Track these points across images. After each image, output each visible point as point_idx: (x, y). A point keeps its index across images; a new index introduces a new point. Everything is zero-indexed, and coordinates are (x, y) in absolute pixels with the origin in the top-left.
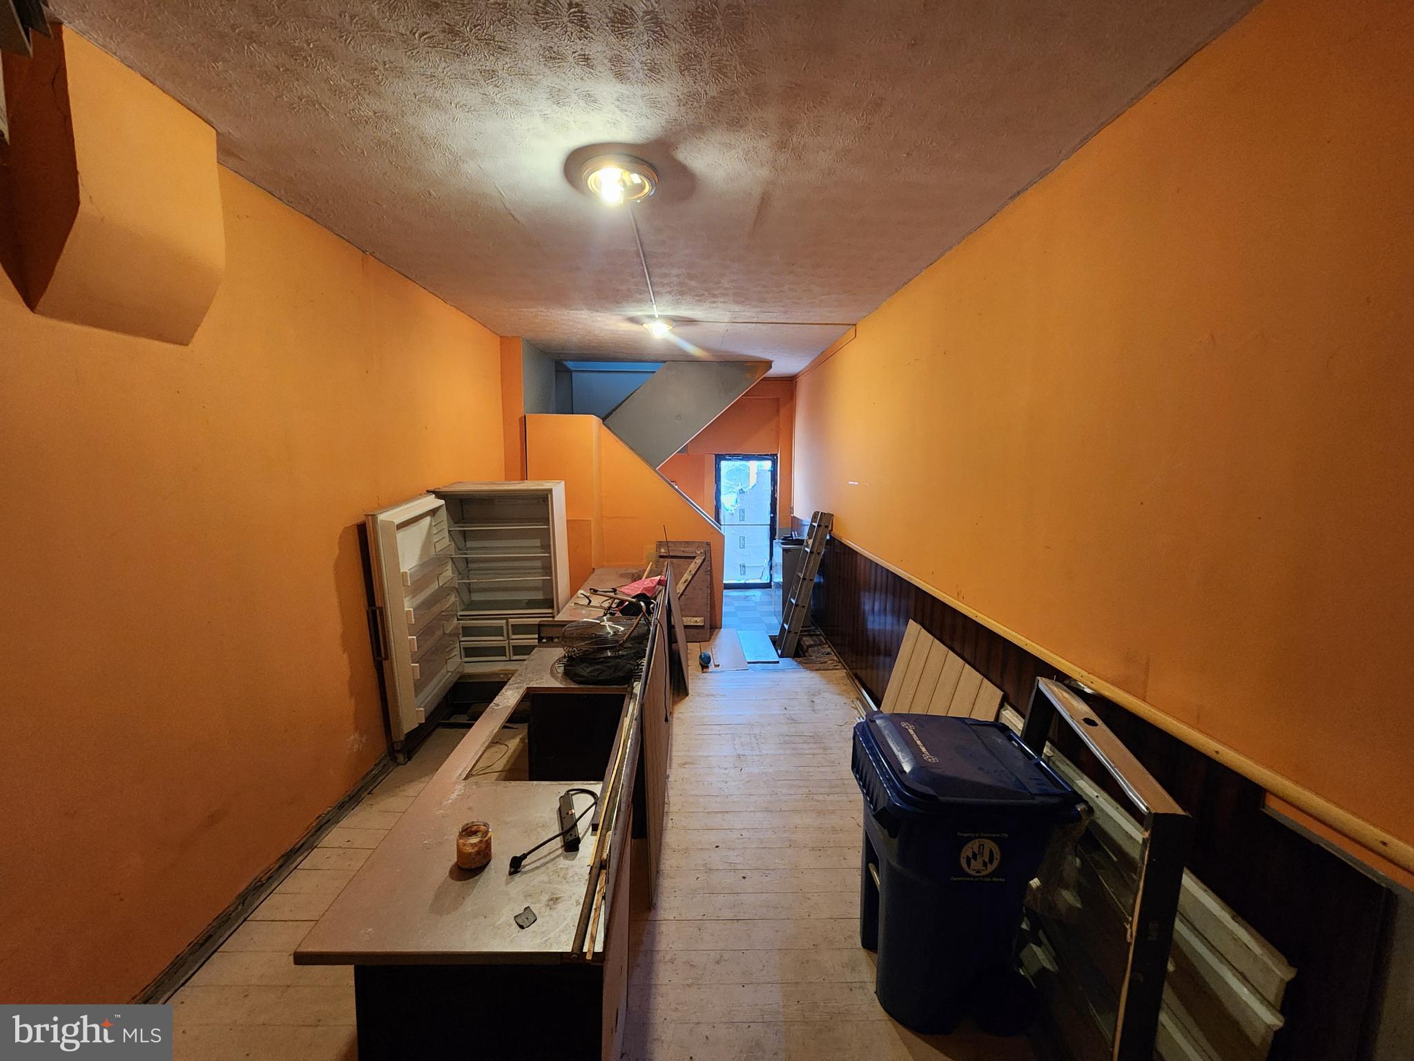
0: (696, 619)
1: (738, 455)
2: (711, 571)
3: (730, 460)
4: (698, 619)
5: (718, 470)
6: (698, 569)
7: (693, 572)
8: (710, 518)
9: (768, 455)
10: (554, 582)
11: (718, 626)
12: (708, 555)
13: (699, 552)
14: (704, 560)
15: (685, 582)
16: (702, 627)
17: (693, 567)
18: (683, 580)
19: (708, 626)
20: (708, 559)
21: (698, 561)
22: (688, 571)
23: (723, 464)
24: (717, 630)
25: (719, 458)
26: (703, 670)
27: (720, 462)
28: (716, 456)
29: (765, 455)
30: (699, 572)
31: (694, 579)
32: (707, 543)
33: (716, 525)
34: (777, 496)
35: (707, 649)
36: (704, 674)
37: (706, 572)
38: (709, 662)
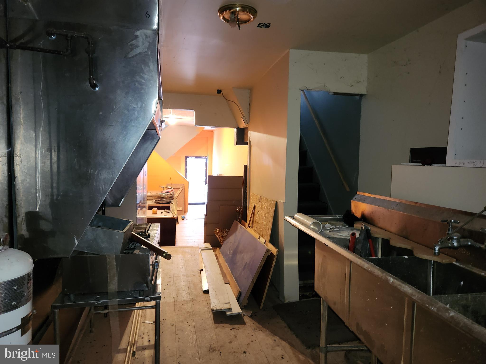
0: (179, 208)
1: (194, 156)
2: (184, 193)
3: (191, 158)
4: (180, 208)
5: (186, 162)
7: (179, 193)
8: (184, 177)
9: (204, 157)
12: (184, 188)
13: (181, 187)
14: (182, 190)
16: (182, 211)
17: (179, 191)
19: (183, 210)
21: (181, 190)
22: (177, 193)
23: (188, 159)
24: (186, 213)
25: (187, 157)
26: (183, 220)
27: (187, 159)
28: (186, 157)
29: (203, 157)
30: (180, 193)
31: (179, 195)
32: (184, 185)
33: (185, 178)
34: (208, 171)
35: (184, 216)
36: (183, 221)
37: (183, 193)
38: (184, 218)
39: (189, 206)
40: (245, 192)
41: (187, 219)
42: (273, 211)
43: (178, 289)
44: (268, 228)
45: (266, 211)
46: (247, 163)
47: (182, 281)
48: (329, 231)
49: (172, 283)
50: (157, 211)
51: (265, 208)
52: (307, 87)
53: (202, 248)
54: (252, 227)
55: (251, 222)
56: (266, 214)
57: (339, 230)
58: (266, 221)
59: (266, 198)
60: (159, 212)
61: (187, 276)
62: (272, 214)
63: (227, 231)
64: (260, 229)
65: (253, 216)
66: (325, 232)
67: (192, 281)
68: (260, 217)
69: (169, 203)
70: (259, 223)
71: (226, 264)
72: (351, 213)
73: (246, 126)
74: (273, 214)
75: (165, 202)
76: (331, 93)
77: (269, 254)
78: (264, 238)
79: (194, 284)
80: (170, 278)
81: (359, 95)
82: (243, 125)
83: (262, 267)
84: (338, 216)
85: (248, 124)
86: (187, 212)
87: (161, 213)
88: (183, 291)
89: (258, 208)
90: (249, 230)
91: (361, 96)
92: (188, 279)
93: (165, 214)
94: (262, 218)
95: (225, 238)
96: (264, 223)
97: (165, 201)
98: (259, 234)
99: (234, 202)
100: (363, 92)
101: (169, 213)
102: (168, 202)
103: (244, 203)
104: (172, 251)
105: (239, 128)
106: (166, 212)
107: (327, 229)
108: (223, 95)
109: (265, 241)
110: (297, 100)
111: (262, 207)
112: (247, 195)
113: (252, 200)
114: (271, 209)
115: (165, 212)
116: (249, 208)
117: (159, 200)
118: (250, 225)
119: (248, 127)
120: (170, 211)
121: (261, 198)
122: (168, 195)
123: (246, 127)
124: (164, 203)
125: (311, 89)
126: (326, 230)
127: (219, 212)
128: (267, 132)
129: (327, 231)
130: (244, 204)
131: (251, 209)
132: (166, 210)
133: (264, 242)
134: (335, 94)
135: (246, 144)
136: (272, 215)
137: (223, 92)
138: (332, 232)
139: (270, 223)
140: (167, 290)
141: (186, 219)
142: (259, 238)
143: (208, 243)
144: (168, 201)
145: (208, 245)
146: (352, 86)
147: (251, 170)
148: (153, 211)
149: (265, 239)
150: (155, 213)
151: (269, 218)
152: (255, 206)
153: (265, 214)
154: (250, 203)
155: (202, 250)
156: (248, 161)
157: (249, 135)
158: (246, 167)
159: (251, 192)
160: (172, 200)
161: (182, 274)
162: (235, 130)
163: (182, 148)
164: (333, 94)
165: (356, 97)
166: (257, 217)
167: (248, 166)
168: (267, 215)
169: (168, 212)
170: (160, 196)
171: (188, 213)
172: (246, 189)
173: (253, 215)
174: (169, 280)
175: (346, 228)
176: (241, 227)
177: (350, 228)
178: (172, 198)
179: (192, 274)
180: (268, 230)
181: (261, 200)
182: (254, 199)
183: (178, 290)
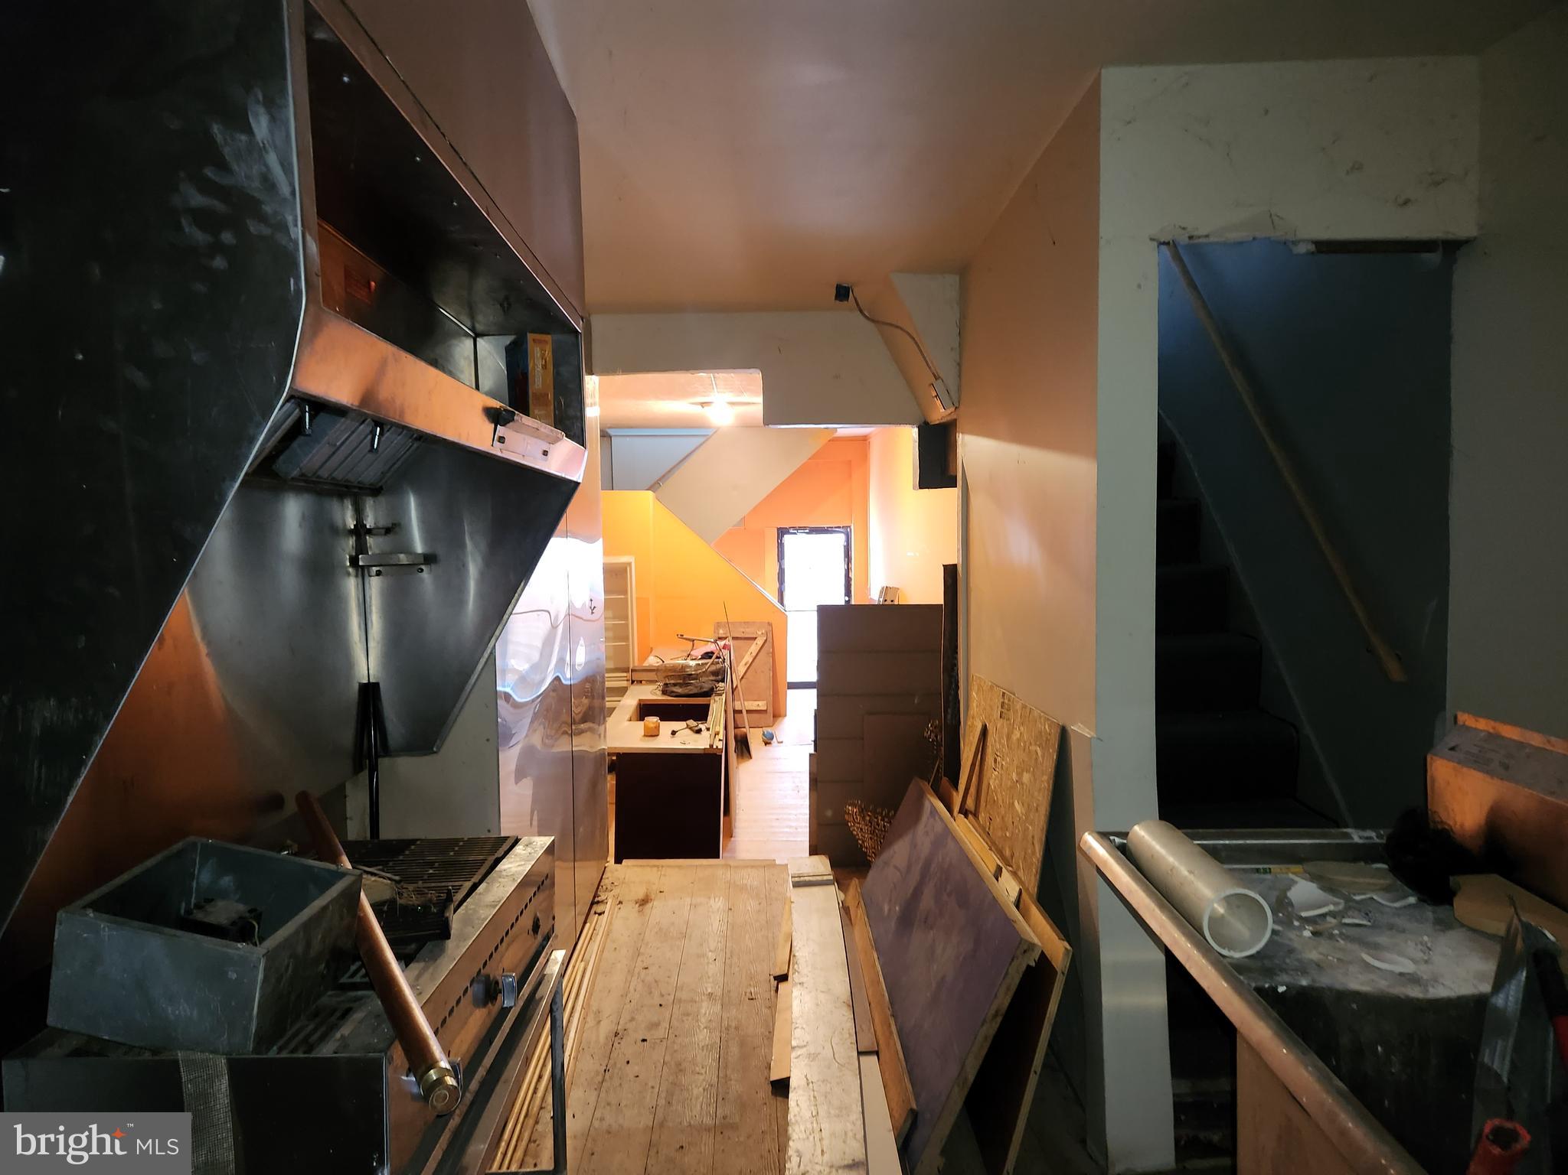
0: (757, 703)
1: (804, 528)
2: (773, 653)
3: (795, 533)
4: (760, 703)
5: (781, 546)
6: (759, 651)
7: (754, 654)
8: (775, 600)
9: (839, 527)
10: (631, 648)
11: (782, 713)
12: (770, 635)
13: (760, 633)
14: (766, 641)
15: (746, 664)
16: (765, 711)
17: (754, 648)
18: (744, 662)
19: (770, 710)
20: (770, 639)
21: (760, 642)
22: (749, 653)
23: (787, 538)
24: (780, 719)
25: (782, 532)
26: (766, 744)
27: (782, 536)
28: (778, 529)
29: (836, 528)
30: (760, 654)
31: (755, 661)
32: (770, 624)
33: (779, 605)
34: (852, 575)
35: (770, 730)
36: (768, 747)
37: (768, 654)
38: (772, 739)
39: (791, 693)
40: (953, 669)
41: (782, 742)
42: (1048, 764)
43: (678, 1064)
44: (1033, 837)
45: (1023, 761)
46: (954, 558)
47: (699, 1026)
48: (1313, 933)
49: (661, 1033)
50: (658, 728)
51: (1019, 744)
52: (1184, 229)
53: (797, 879)
54: (976, 815)
55: (973, 790)
56: (1025, 773)
57: (1369, 924)
58: (1026, 805)
59: (1024, 707)
60: (667, 727)
61: (725, 1000)
62: (1045, 778)
63: (887, 816)
64: (1001, 828)
65: (977, 768)
66: (1292, 935)
67: (737, 1028)
68: (1001, 779)
69: (709, 693)
70: (1000, 802)
71: (876, 956)
72: (1432, 825)
73: (950, 414)
74: (1051, 782)
75: (695, 691)
76: (1302, 249)
77: (1033, 964)
78: (1015, 874)
79: (742, 1044)
80: (661, 1005)
81: (1441, 248)
82: (939, 413)
83: (999, 1019)
84: (1357, 836)
85: (956, 408)
86: (786, 716)
87: (674, 733)
88: (697, 1076)
89: (997, 739)
90: (962, 827)
91: (1452, 248)
92: (725, 1016)
93: (687, 736)
94: (1011, 787)
95: (884, 840)
96: (1017, 811)
97: (696, 687)
98: (1000, 853)
99: (916, 701)
100: (1463, 227)
101: (699, 731)
102: (705, 690)
103: (949, 711)
104: (692, 883)
105: (926, 423)
106: (691, 728)
107: (1304, 914)
108: (858, 304)
109: (1017, 889)
110: (1139, 286)
111: (1009, 737)
112: (957, 682)
113: (975, 705)
114: (1043, 757)
115: (688, 731)
116: (965, 730)
117: (675, 685)
118: (970, 803)
119: (955, 421)
120: (703, 727)
121: (1006, 701)
122: (706, 664)
123: (949, 418)
124: (691, 693)
125: (1207, 236)
126: (1296, 923)
127: (863, 739)
128: (1021, 435)
129: (1301, 928)
130: (949, 717)
131: (971, 738)
132: (692, 723)
133: (1016, 894)
134: (1325, 247)
135: (952, 483)
136: (1046, 781)
137: (857, 292)
138: (1331, 937)
139: (1037, 814)
140: (636, 1068)
141: (779, 742)
142: (998, 874)
143: (823, 856)
144: (706, 687)
145: (821, 866)
146: (1406, 202)
147: (971, 585)
148: (646, 728)
149: (1020, 881)
150: (652, 734)
151: (1036, 794)
152: (984, 731)
153: (1020, 775)
154: (971, 712)
155: (796, 885)
156: (958, 550)
157: (960, 451)
158: (950, 572)
159: (973, 671)
160: (718, 682)
161: (709, 990)
162: (914, 432)
163: (765, 499)
164: (1312, 248)
165: (1426, 256)
166: (992, 778)
167: (960, 569)
168: (1026, 777)
169: (696, 728)
170: (683, 667)
171: (787, 719)
172: (956, 659)
173: (978, 763)
174: (655, 1019)
175: (1410, 905)
176: (934, 811)
177: (1429, 912)
178: (720, 675)
179: (745, 993)
180: (1033, 844)
181: (1005, 708)
182: (983, 703)
183: (679, 1069)
